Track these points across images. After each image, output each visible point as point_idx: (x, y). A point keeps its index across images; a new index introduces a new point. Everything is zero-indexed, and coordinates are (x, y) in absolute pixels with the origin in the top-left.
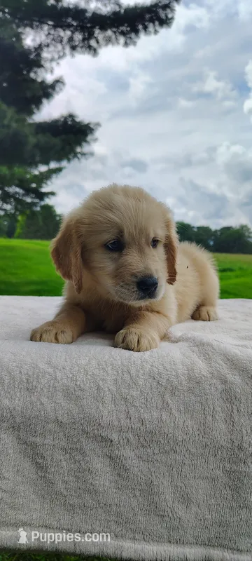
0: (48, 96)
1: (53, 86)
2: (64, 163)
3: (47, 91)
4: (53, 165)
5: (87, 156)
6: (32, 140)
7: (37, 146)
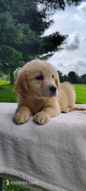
0: (47, 27)
1: (49, 24)
2: (53, 52)
3: (46, 26)
4: (49, 53)
5: (61, 49)
6: (42, 44)
7: (44, 46)
